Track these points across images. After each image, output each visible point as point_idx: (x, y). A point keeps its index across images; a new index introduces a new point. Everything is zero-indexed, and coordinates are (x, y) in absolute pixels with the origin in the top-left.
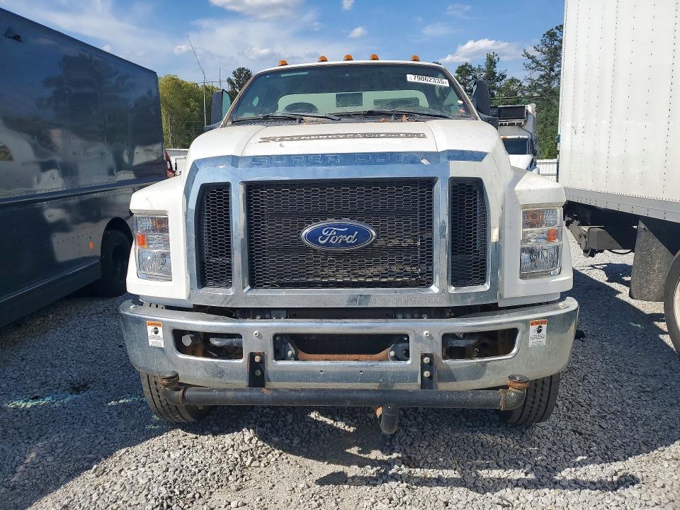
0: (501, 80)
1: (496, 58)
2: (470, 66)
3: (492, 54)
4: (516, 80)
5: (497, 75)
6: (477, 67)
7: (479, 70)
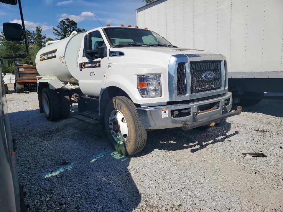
0: (44, 38)
1: (41, 29)
2: (29, 31)
3: (38, 27)
4: (51, 39)
5: (42, 36)
6: (32, 32)
7: (34, 33)
